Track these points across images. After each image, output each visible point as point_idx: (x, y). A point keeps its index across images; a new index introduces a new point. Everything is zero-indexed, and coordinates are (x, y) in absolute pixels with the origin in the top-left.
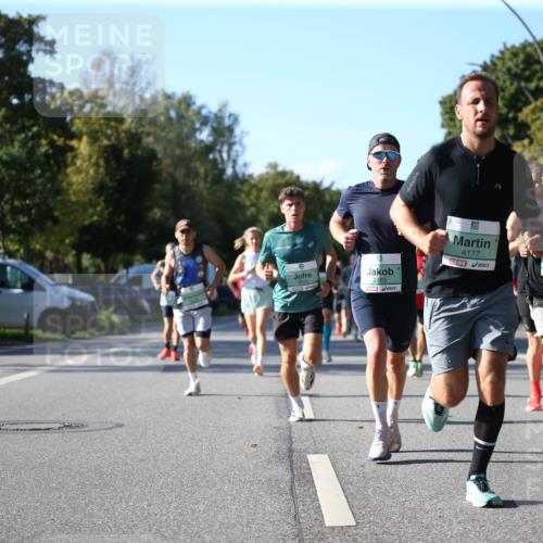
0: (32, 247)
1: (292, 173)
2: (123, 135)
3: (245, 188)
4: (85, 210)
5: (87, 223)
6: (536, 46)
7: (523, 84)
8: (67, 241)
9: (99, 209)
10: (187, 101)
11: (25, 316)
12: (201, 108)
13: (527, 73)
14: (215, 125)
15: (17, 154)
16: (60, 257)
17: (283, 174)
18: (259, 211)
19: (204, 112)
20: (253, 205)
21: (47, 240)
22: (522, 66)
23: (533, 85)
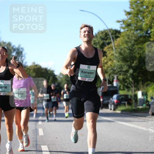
1: (39, 65)
6: (108, 31)
7: (105, 41)
10: (9, 44)
12: (13, 46)
13: (106, 38)
17: (37, 65)
19: (14, 47)
22: (104, 36)
23: (107, 41)
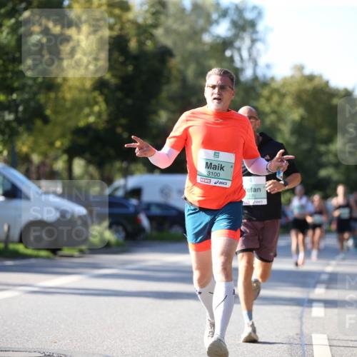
0: (17, 149)
2: (128, 25)
3: (265, 92)
4: (81, 109)
5: (82, 124)
8: (58, 144)
9: (96, 109)
11: (6, 228)
14: (235, 17)
15: (5, 42)
16: (48, 161)
18: (281, 119)
20: (274, 112)
21: (35, 142)
